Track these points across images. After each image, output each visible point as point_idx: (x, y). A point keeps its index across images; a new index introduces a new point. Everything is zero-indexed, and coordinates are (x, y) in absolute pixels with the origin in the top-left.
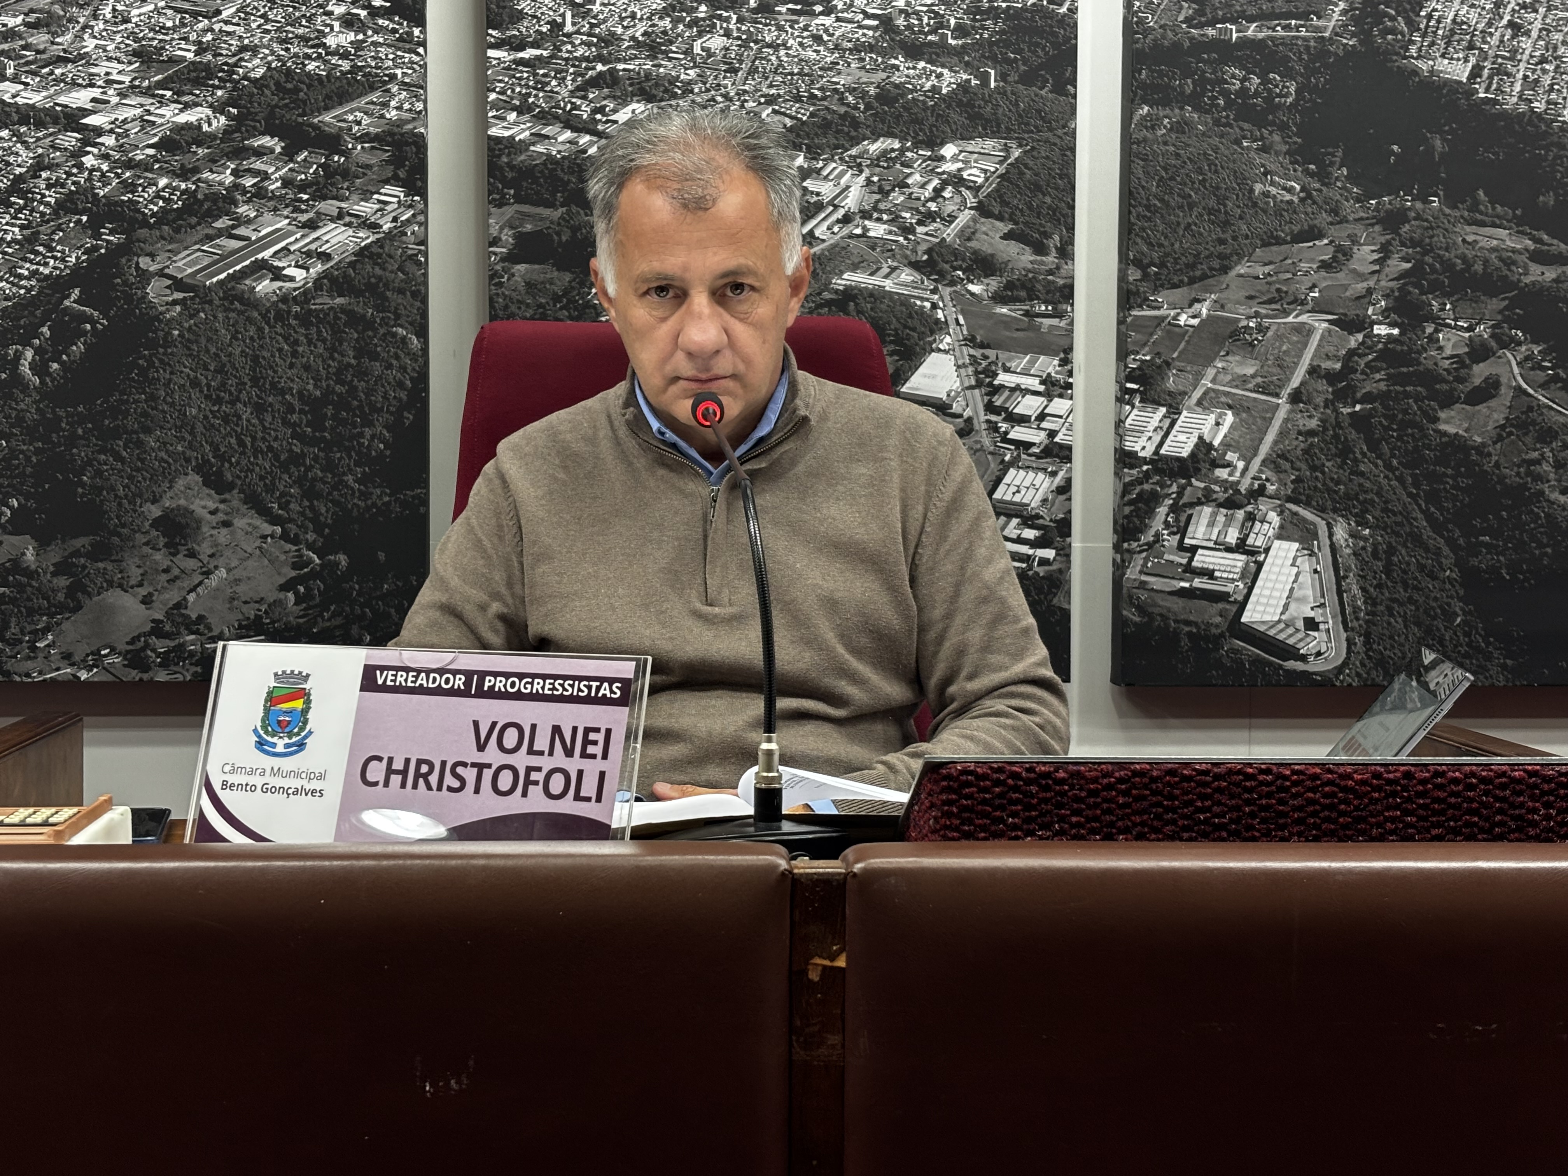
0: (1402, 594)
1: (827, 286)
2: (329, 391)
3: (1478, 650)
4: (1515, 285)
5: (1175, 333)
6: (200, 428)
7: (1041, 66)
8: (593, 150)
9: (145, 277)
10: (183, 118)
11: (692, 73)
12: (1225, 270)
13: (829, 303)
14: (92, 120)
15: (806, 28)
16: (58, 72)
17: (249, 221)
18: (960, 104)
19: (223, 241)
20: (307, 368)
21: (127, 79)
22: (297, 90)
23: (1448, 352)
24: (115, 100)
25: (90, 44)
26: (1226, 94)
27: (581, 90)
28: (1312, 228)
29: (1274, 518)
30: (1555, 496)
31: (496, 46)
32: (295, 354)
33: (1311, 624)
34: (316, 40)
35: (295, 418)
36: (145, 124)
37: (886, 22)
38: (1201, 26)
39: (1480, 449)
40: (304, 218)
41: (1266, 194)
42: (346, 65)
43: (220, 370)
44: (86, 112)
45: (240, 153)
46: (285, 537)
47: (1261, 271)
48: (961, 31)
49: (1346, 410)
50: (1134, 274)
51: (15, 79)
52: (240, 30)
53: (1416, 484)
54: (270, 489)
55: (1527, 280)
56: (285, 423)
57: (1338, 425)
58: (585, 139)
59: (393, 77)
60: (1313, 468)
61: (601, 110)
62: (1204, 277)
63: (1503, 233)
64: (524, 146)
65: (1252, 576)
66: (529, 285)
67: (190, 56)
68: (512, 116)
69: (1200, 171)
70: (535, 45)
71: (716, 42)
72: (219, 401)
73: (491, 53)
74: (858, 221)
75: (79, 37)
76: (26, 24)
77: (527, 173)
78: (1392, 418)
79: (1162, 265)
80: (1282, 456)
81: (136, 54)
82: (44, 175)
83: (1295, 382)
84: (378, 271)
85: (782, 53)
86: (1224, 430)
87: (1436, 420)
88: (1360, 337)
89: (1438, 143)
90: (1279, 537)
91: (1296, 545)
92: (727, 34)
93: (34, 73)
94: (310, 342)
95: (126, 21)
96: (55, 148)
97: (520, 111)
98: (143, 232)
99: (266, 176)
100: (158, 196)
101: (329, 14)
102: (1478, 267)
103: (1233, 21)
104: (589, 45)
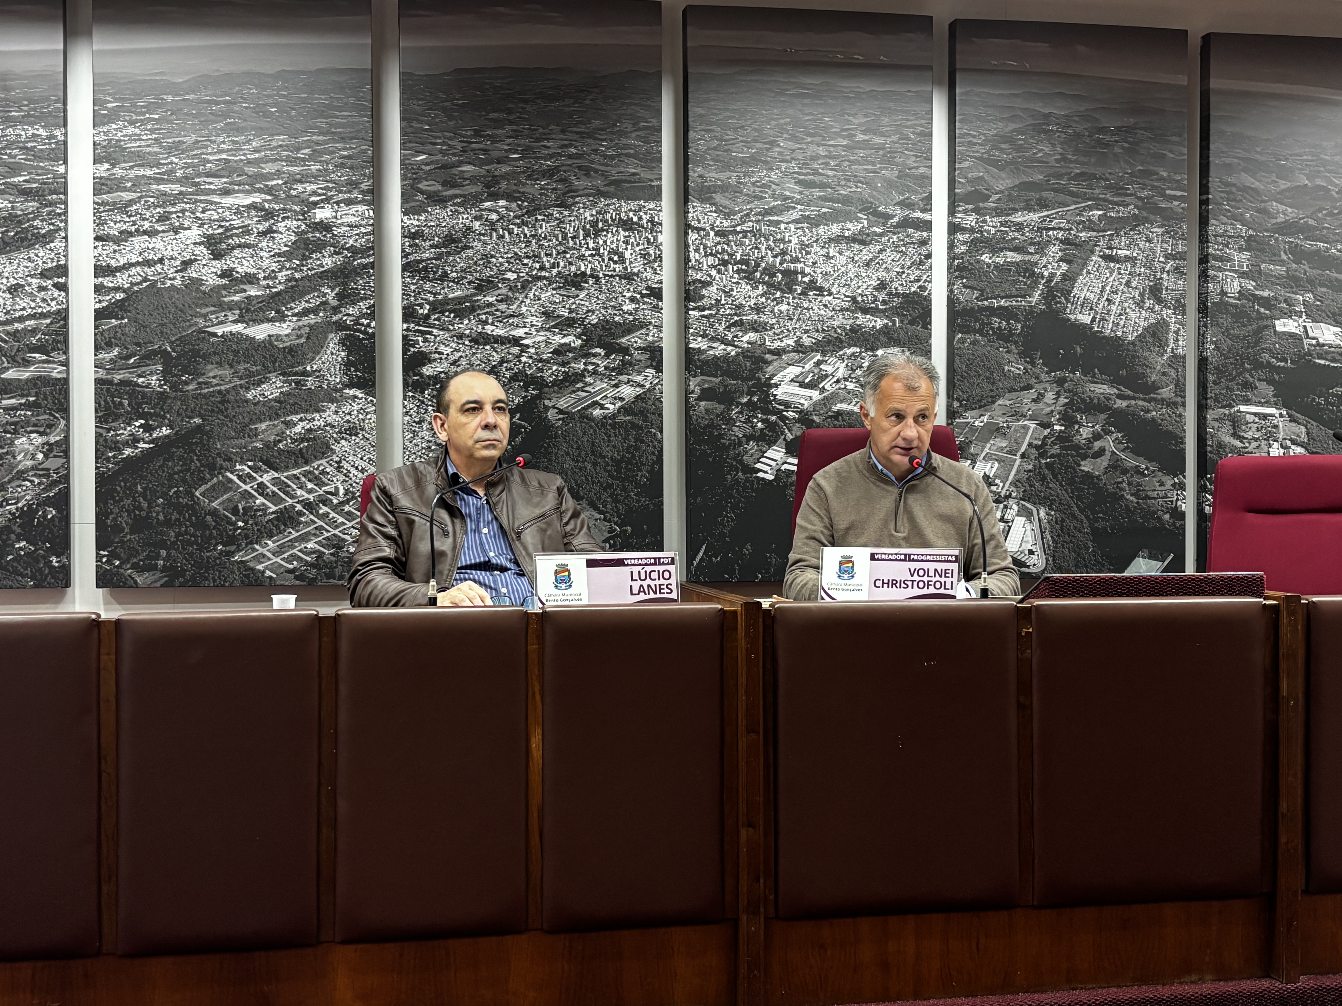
0: (1067, 539)
1: (830, 410)
2: (624, 456)
3: (1099, 562)
4: (1110, 408)
5: (973, 429)
6: (569, 473)
7: (917, 317)
8: (733, 353)
9: (547, 408)
10: (563, 341)
11: (774, 321)
12: (993, 402)
13: (831, 417)
14: (524, 342)
15: (821, 301)
16: (511, 321)
17: (591, 384)
18: (884, 333)
19: (580, 393)
20: (614, 447)
21: (540, 324)
22: (611, 329)
23: (1084, 436)
24: (535, 333)
25: (524, 309)
26: (992, 329)
27: (728, 328)
28: (1028, 384)
29: (1015, 507)
30: (1129, 497)
31: (693, 309)
32: (609, 441)
33: (1031, 552)
34: (619, 308)
35: (609, 468)
36: (547, 343)
37: (854, 299)
38: (982, 300)
39: (1098, 477)
40: (613, 383)
41: (1009, 371)
42: (631, 318)
43: (578, 448)
44: (522, 338)
45: (588, 355)
46: (605, 519)
47: (1008, 403)
48: (884, 303)
49: (1044, 461)
50: (956, 404)
51: (492, 324)
52: (587, 303)
53: (1073, 493)
54: (599, 499)
55: (1115, 406)
56: (605, 470)
57: (1041, 468)
58: (730, 348)
59: (650, 323)
60: (1031, 486)
61: (736, 336)
62: (985, 405)
63: (1105, 387)
64: (705, 351)
65: (1007, 532)
66: (706, 410)
67: (566, 314)
68: (700, 339)
69: (982, 361)
70: (709, 309)
71: (784, 307)
72: (578, 461)
73: (691, 312)
74: (842, 382)
75: (519, 306)
76: (497, 300)
77: (706, 363)
78: (1062, 465)
79: (968, 401)
80: (1018, 481)
81: (543, 313)
82: (505, 365)
83: (1023, 450)
84: (644, 405)
85: (811, 311)
86: (994, 470)
87: (1080, 465)
88: (1049, 430)
89: (1079, 349)
90: (1017, 515)
91: (1024, 519)
92: (788, 304)
93: (501, 322)
94: (616, 436)
95: (539, 299)
96: (509, 353)
97: (703, 337)
98: (546, 390)
99: (598, 365)
100: (552, 374)
101: (624, 296)
102: (1096, 401)
103: (995, 298)
104: (731, 309)
